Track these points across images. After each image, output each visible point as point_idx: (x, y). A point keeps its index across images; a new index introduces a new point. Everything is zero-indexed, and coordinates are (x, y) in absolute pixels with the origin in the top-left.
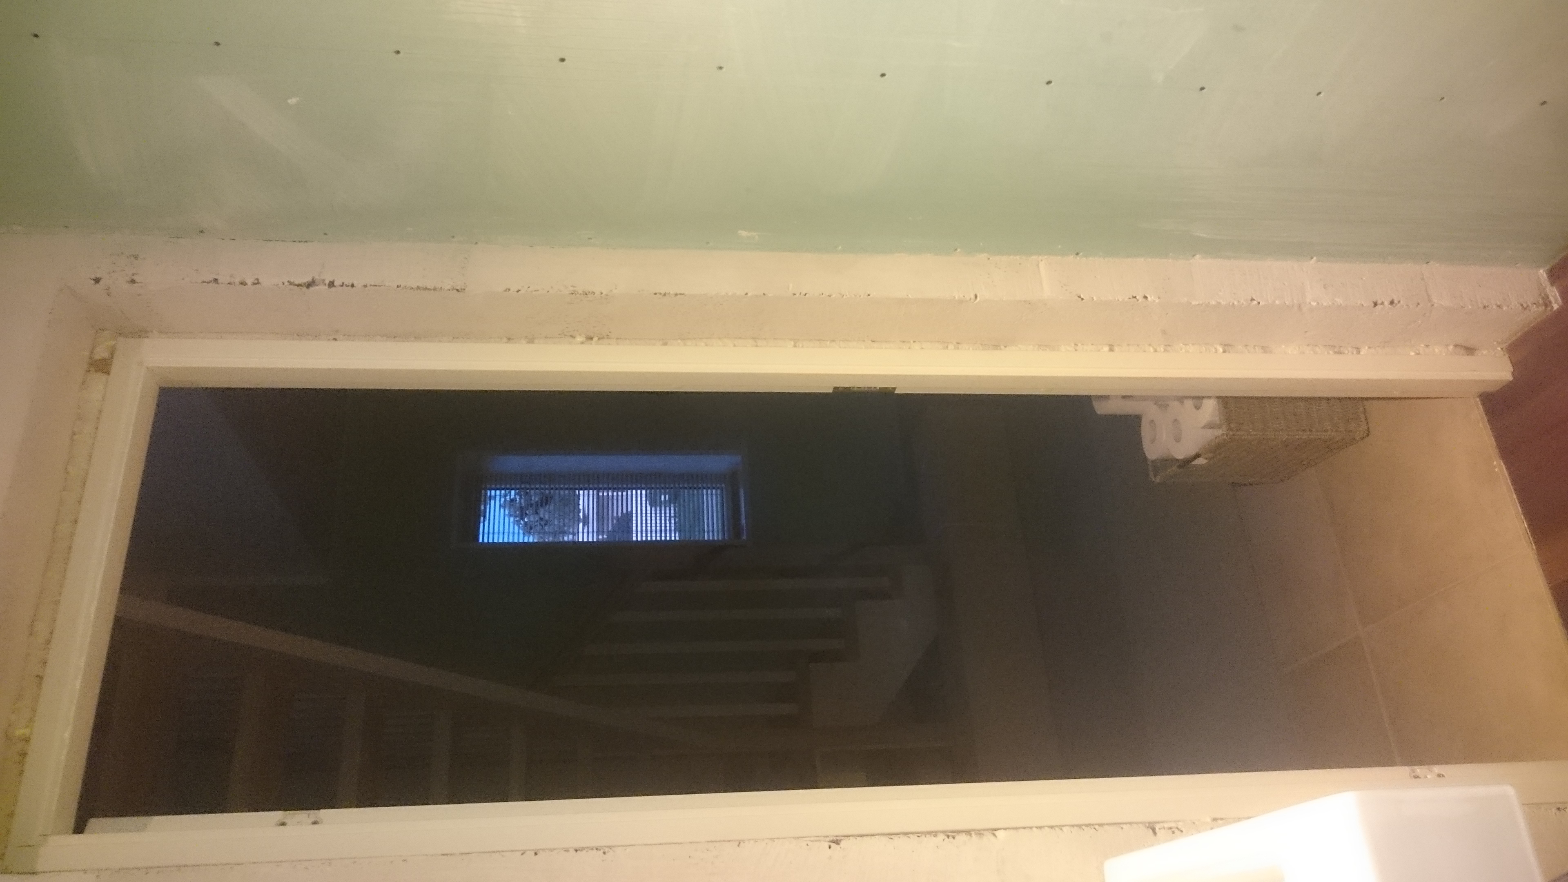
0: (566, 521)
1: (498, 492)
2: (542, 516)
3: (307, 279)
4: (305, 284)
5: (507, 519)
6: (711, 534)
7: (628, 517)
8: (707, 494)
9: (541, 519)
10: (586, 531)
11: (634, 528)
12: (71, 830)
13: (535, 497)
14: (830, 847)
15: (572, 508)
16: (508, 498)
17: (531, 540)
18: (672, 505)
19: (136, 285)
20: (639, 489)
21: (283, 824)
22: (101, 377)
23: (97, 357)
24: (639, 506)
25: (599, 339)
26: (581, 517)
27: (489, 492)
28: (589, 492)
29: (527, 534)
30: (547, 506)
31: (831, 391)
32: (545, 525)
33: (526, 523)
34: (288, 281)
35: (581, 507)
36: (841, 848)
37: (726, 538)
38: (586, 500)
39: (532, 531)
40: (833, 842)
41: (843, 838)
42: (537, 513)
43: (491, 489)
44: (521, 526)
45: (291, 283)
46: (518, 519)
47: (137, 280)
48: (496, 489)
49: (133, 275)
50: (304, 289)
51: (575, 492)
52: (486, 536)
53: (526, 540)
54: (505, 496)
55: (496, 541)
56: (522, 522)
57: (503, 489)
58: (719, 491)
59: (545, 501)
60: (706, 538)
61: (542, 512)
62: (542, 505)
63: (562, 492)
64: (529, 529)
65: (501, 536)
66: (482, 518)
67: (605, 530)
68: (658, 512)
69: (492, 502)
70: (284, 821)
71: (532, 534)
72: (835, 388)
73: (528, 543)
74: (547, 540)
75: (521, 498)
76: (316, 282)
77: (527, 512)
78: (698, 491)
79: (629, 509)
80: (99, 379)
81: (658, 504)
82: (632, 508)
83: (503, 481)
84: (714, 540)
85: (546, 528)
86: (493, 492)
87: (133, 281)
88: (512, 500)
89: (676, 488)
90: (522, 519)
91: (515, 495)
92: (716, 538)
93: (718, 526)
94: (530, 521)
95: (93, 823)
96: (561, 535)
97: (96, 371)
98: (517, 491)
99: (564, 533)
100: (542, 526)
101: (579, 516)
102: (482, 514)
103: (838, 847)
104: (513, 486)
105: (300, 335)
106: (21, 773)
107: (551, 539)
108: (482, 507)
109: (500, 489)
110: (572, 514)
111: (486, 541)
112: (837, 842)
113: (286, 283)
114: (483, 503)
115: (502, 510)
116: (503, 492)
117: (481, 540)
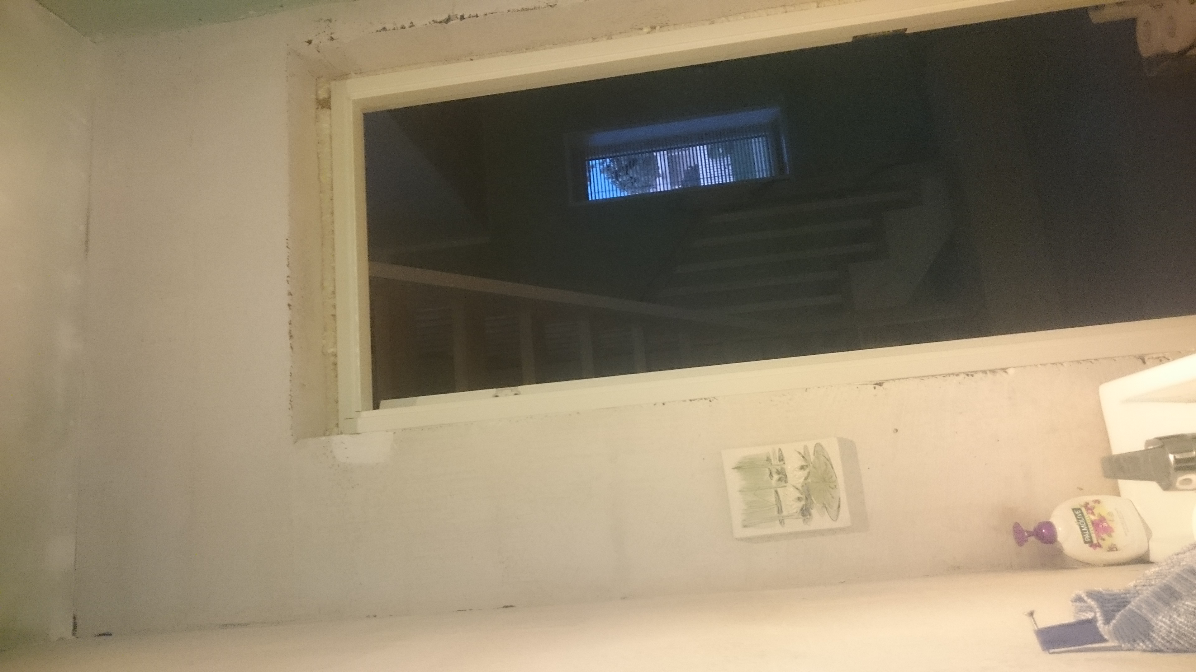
0: (650, 177)
1: (597, 161)
2: (631, 175)
3: (445, 16)
4: (443, 20)
5: (606, 181)
6: (761, 173)
7: (696, 169)
8: (755, 142)
9: (631, 178)
10: (665, 182)
11: (701, 177)
12: (372, 408)
13: (624, 161)
14: (875, 388)
15: (653, 167)
16: (605, 165)
17: (626, 194)
18: (729, 155)
19: (334, 41)
20: (701, 145)
21: (497, 396)
22: (326, 112)
23: (321, 98)
24: (703, 159)
25: (661, 27)
26: (660, 172)
27: (590, 162)
28: (664, 153)
29: (623, 191)
30: (634, 167)
31: (850, 40)
32: (635, 181)
33: (621, 183)
34: (433, 21)
35: (659, 165)
36: (883, 388)
37: (773, 175)
38: (662, 159)
39: (626, 187)
40: (877, 384)
41: (884, 381)
42: (627, 174)
43: (592, 160)
44: (617, 185)
45: (435, 22)
46: (614, 180)
47: (334, 38)
48: (595, 159)
49: (331, 34)
50: (445, 24)
51: (653, 154)
52: (593, 195)
53: (622, 195)
54: (603, 163)
55: (601, 198)
56: (618, 183)
57: (601, 159)
58: (764, 138)
59: (632, 164)
60: (758, 177)
61: (631, 172)
62: (630, 167)
63: (644, 155)
64: (623, 186)
65: (604, 194)
66: (589, 183)
67: (680, 180)
68: (718, 162)
69: (594, 169)
70: (497, 394)
71: (626, 190)
72: (855, 37)
73: (625, 197)
74: (637, 193)
75: (614, 164)
76: (451, 18)
77: (621, 174)
78: (747, 141)
79: (696, 163)
80: (324, 114)
81: (718, 155)
82: (698, 161)
83: (600, 153)
84: (763, 178)
85: (636, 185)
86: (594, 162)
87: (332, 39)
88: (608, 166)
89: (730, 141)
90: (617, 180)
91: (610, 163)
92: (765, 176)
93: (766, 166)
94: (624, 181)
95: (383, 403)
96: (647, 188)
97: (322, 108)
98: (611, 159)
99: (650, 186)
100: (633, 183)
101: (659, 172)
102: (588, 179)
103: (881, 388)
104: (607, 155)
105: (447, 60)
106: (336, 376)
107: (640, 192)
108: (588, 174)
109: (599, 159)
110: (653, 172)
111: (594, 198)
112: (880, 384)
113: (432, 22)
114: (588, 171)
115: (602, 175)
116: (601, 160)
117: (590, 199)
